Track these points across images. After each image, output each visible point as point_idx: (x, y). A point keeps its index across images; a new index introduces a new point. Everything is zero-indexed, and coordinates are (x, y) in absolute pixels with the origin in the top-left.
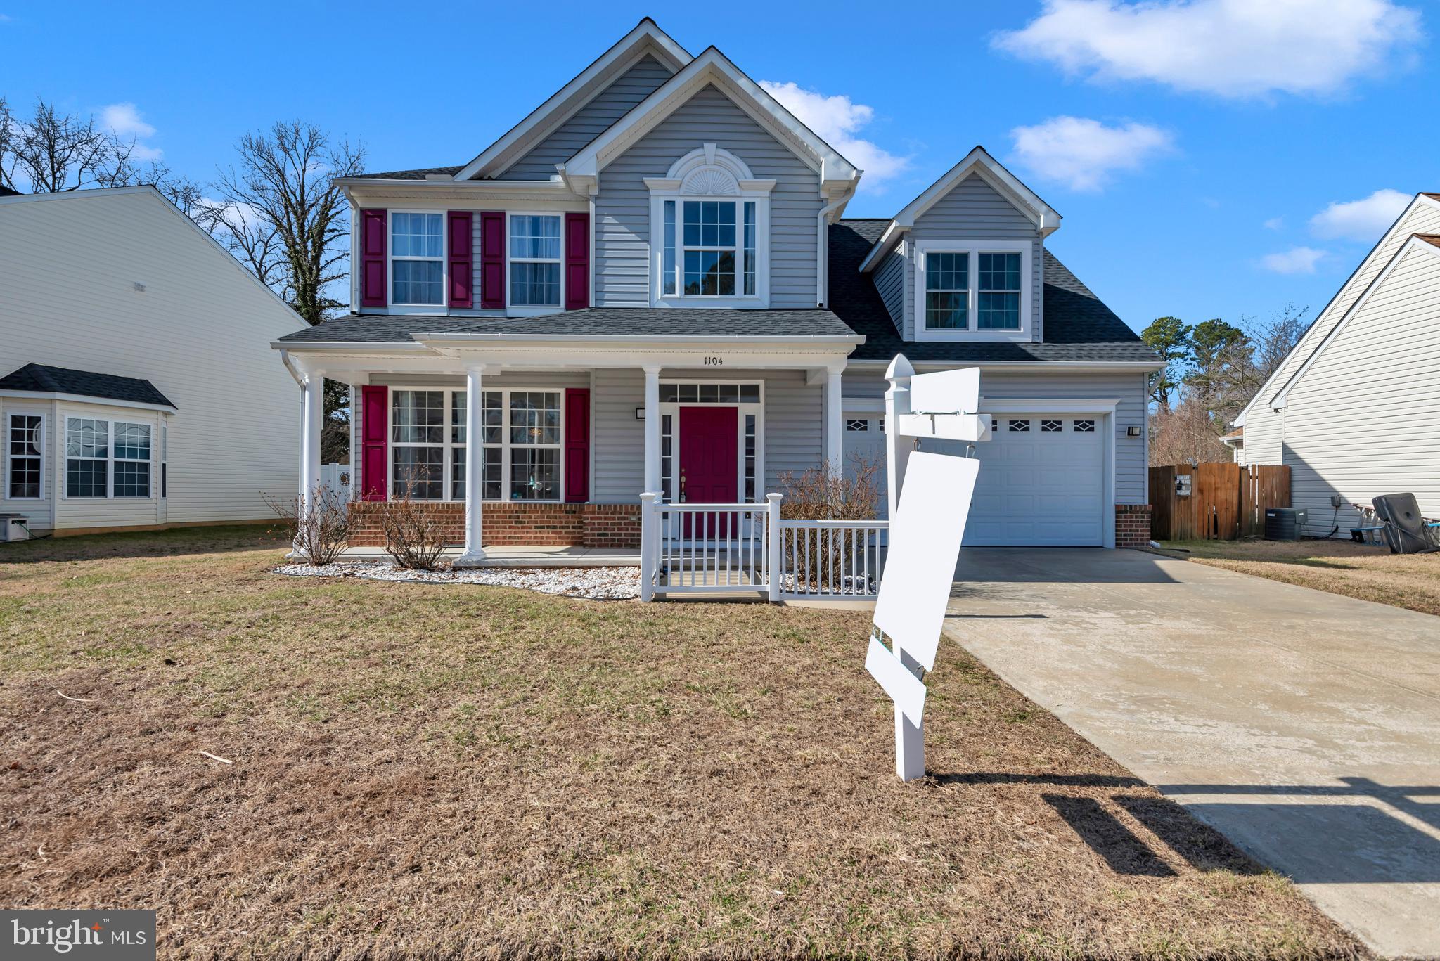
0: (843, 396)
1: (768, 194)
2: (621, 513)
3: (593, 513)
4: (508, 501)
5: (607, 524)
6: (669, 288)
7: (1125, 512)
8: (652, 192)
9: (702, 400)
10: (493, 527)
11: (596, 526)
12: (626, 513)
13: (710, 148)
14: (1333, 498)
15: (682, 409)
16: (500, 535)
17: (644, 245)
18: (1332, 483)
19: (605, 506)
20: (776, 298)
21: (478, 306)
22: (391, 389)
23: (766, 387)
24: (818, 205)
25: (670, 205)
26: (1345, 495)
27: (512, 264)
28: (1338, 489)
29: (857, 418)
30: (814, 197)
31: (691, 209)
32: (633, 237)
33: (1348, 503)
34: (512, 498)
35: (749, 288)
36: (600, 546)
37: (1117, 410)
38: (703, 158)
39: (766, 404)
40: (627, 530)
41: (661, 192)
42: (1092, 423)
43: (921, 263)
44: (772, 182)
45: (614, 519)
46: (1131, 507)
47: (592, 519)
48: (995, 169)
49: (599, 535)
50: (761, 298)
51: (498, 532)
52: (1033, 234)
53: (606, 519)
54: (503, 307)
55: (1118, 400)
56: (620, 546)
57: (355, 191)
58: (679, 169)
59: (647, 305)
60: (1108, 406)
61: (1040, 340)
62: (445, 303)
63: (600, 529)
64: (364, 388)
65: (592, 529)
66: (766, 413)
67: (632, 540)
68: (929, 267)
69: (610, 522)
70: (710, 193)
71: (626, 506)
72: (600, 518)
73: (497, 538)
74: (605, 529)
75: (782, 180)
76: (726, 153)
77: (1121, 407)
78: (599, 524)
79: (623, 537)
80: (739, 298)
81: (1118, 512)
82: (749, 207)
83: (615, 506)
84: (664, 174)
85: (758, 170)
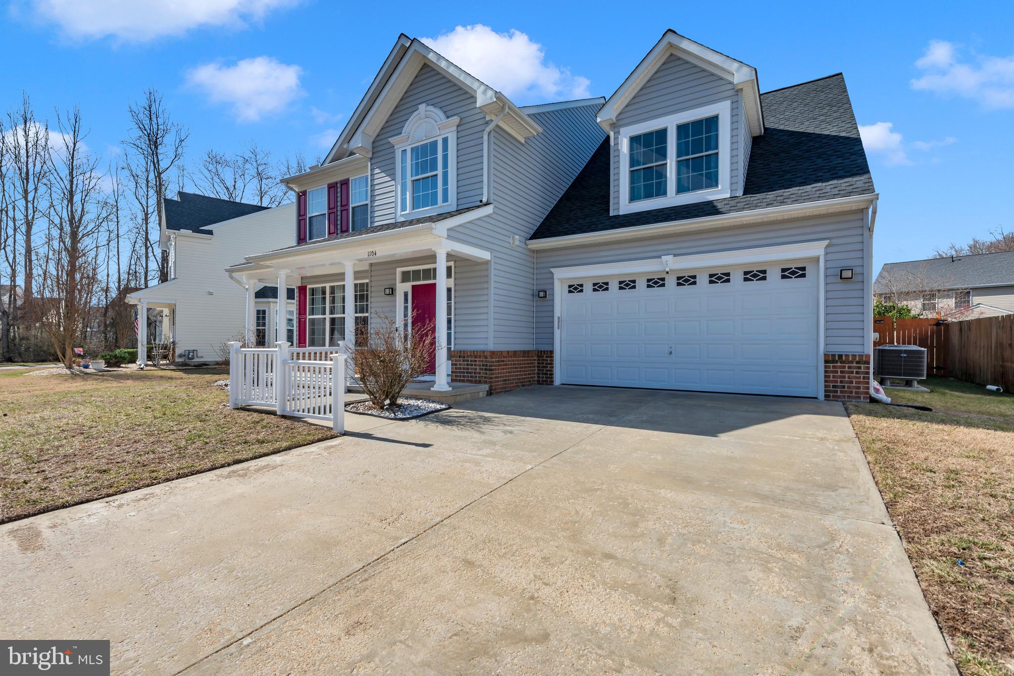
1: (455, 128)
6: (404, 209)
7: (834, 361)
8: (395, 147)
9: (422, 280)
13: (423, 108)
15: (413, 287)
17: (392, 183)
20: (461, 202)
21: (340, 236)
22: (308, 287)
23: (455, 267)
25: (404, 152)
27: (352, 207)
29: (575, 283)
31: (415, 152)
32: (387, 178)
35: (445, 199)
37: (826, 254)
38: (421, 115)
39: (455, 278)
41: (399, 146)
42: (803, 269)
43: (624, 146)
44: (458, 119)
46: (840, 356)
48: (684, 45)
50: (451, 205)
52: (732, 93)
55: (826, 242)
57: (292, 184)
58: (408, 127)
59: (393, 221)
60: (817, 249)
61: (740, 193)
62: (327, 237)
64: (299, 287)
66: (455, 284)
68: (631, 149)
70: (424, 138)
75: (463, 115)
76: (431, 108)
77: (830, 250)
80: (439, 207)
81: (826, 362)
82: (445, 140)
84: (400, 133)
85: (449, 113)
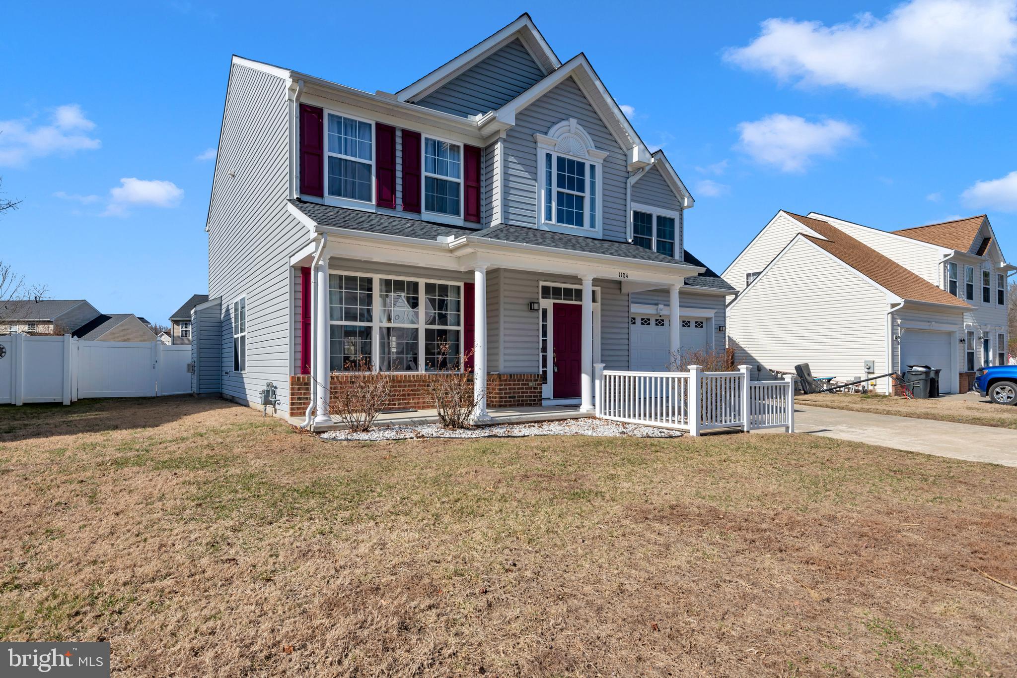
0: (680, 306)
1: (602, 161)
2: (523, 380)
3: (506, 380)
4: (424, 372)
5: (515, 389)
6: (549, 216)
8: (539, 144)
9: (564, 299)
10: (415, 395)
11: (508, 391)
12: (526, 380)
13: (573, 121)
14: (758, 366)
15: (554, 304)
16: (421, 401)
17: (533, 182)
18: (756, 358)
19: (514, 375)
20: (607, 233)
21: (399, 208)
23: (602, 293)
24: (626, 175)
25: (549, 156)
26: (763, 364)
27: (426, 177)
28: (760, 361)
30: (624, 169)
31: (560, 160)
32: (526, 175)
33: (765, 369)
34: (426, 370)
35: (593, 225)
36: (510, 406)
38: (568, 128)
39: (602, 304)
40: (527, 393)
41: (543, 146)
42: (703, 323)
44: (605, 154)
45: (519, 384)
47: (505, 385)
48: (667, 165)
49: (510, 397)
50: (598, 232)
51: (419, 399)
52: (679, 208)
53: (514, 385)
54: (418, 211)
55: (716, 310)
56: (522, 405)
58: (555, 132)
59: (535, 227)
60: (711, 313)
62: (374, 201)
63: (510, 393)
65: (505, 393)
66: (602, 310)
67: (530, 400)
69: (516, 387)
70: (571, 153)
71: (527, 375)
72: (510, 385)
73: (418, 403)
74: (514, 393)
76: (580, 128)
77: (716, 315)
78: (510, 389)
79: (525, 399)
80: (585, 230)
82: (593, 168)
83: (521, 375)
84: (546, 133)
85: (599, 145)
